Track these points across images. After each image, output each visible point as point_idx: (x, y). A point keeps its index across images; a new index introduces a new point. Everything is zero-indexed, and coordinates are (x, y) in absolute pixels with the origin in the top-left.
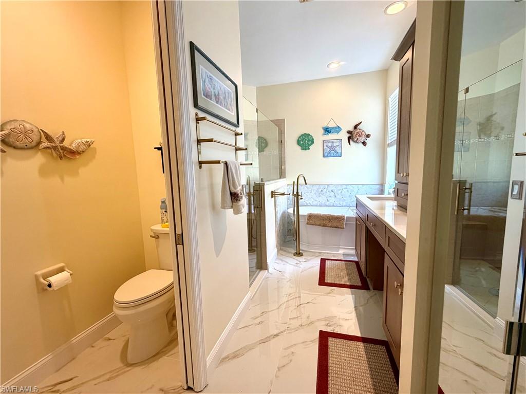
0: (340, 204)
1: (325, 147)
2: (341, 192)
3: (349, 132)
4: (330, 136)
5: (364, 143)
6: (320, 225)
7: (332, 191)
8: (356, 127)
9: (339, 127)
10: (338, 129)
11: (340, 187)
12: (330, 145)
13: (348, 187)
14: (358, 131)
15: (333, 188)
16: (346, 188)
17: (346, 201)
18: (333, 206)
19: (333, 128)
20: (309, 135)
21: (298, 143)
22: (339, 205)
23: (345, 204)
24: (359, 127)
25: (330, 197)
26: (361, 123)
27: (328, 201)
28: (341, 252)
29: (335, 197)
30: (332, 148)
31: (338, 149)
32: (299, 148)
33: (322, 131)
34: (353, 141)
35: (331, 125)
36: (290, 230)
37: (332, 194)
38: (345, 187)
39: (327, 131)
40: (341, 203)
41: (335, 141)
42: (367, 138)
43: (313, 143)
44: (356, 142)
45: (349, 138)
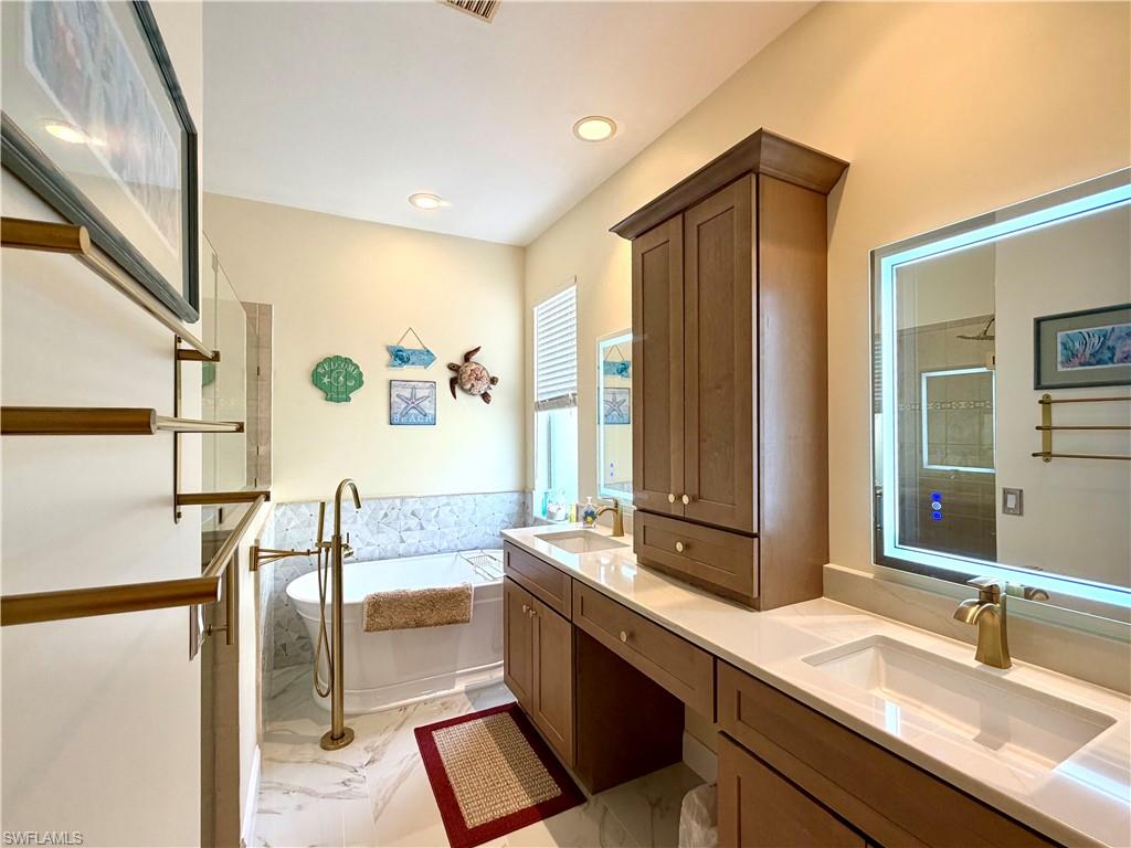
0: (433, 546)
1: (394, 398)
2: (436, 516)
3: (452, 367)
4: (407, 372)
5: (486, 397)
6: (406, 626)
7: (413, 514)
8: (467, 357)
9: (428, 351)
10: (426, 357)
11: (432, 503)
12: (407, 393)
13: (452, 500)
14: (474, 366)
15: (418, 506)
16: (448, 504)
17: (449, 538)
18: (417, 553)
19: (414, 352)
20: (348, 361)
21: (316, 379)
22: (432, 550)
23: (445, 545)
24: (474, 358)
25: (409, 529)
26: (477, 349)
27: (402, 541)
28: (460, 686)
29: (422, 528)
30: (413, 402)
31: (426, 405)
32: (317, 395)
33: (386, 356)
34: (462, 389)
35: (409, 344)
36: (284, 646)
37: (413, 522)
38: (445, 500)
39: (399, 356)
40: (436, 543)
41: (420, 384)
42: (492, 386)
43: (360, 383)
44: (468, 392)
45: (453, 382)
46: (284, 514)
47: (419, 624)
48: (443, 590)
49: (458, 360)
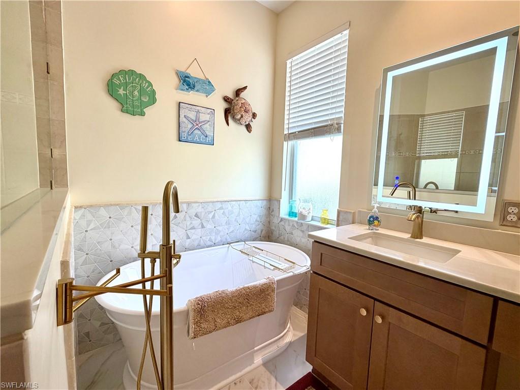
0: (210, 240)
1: (182, 119)
2: (214, 217)
3: (226, 99)
4: (191, 97)
5: (248, 127)
6: (228, 324)
7: (196, 216)
8: (238, 92)
9: (209, 82)
10: (207, 87)
11: (210, 208)
12: (192, 115)
13: (229, 206)
14: (243, 101)
15: (200, 210)
16: (221, 208)
17: (222, 234)
18: (199, 247)
19: (199, 80)
20: (142, 77)
21: (111, 89)
22: (209, 243)
23: (219, 239)
24: (242, 95)
25: (193, 228)
26: (245, 88)
27: (188, 238)
28: (258, 360)
29: (203, 227)
30: (197, 124)
31: (207, 127)
33: (175, 80)
34: (233, 118)
35: (194, 72)
36: (87, 334)
37: (197, 222)
38: (219, 205)
39: (187, 82)
40: (213, 238)
41: (203, 110)
42: (253, 120)
43: (153, 101)
44: (238, 121)
45: (227, 112)
46: (83, 216)
47: (238, 321)
48: (255, 287)
49: (230, 95)
